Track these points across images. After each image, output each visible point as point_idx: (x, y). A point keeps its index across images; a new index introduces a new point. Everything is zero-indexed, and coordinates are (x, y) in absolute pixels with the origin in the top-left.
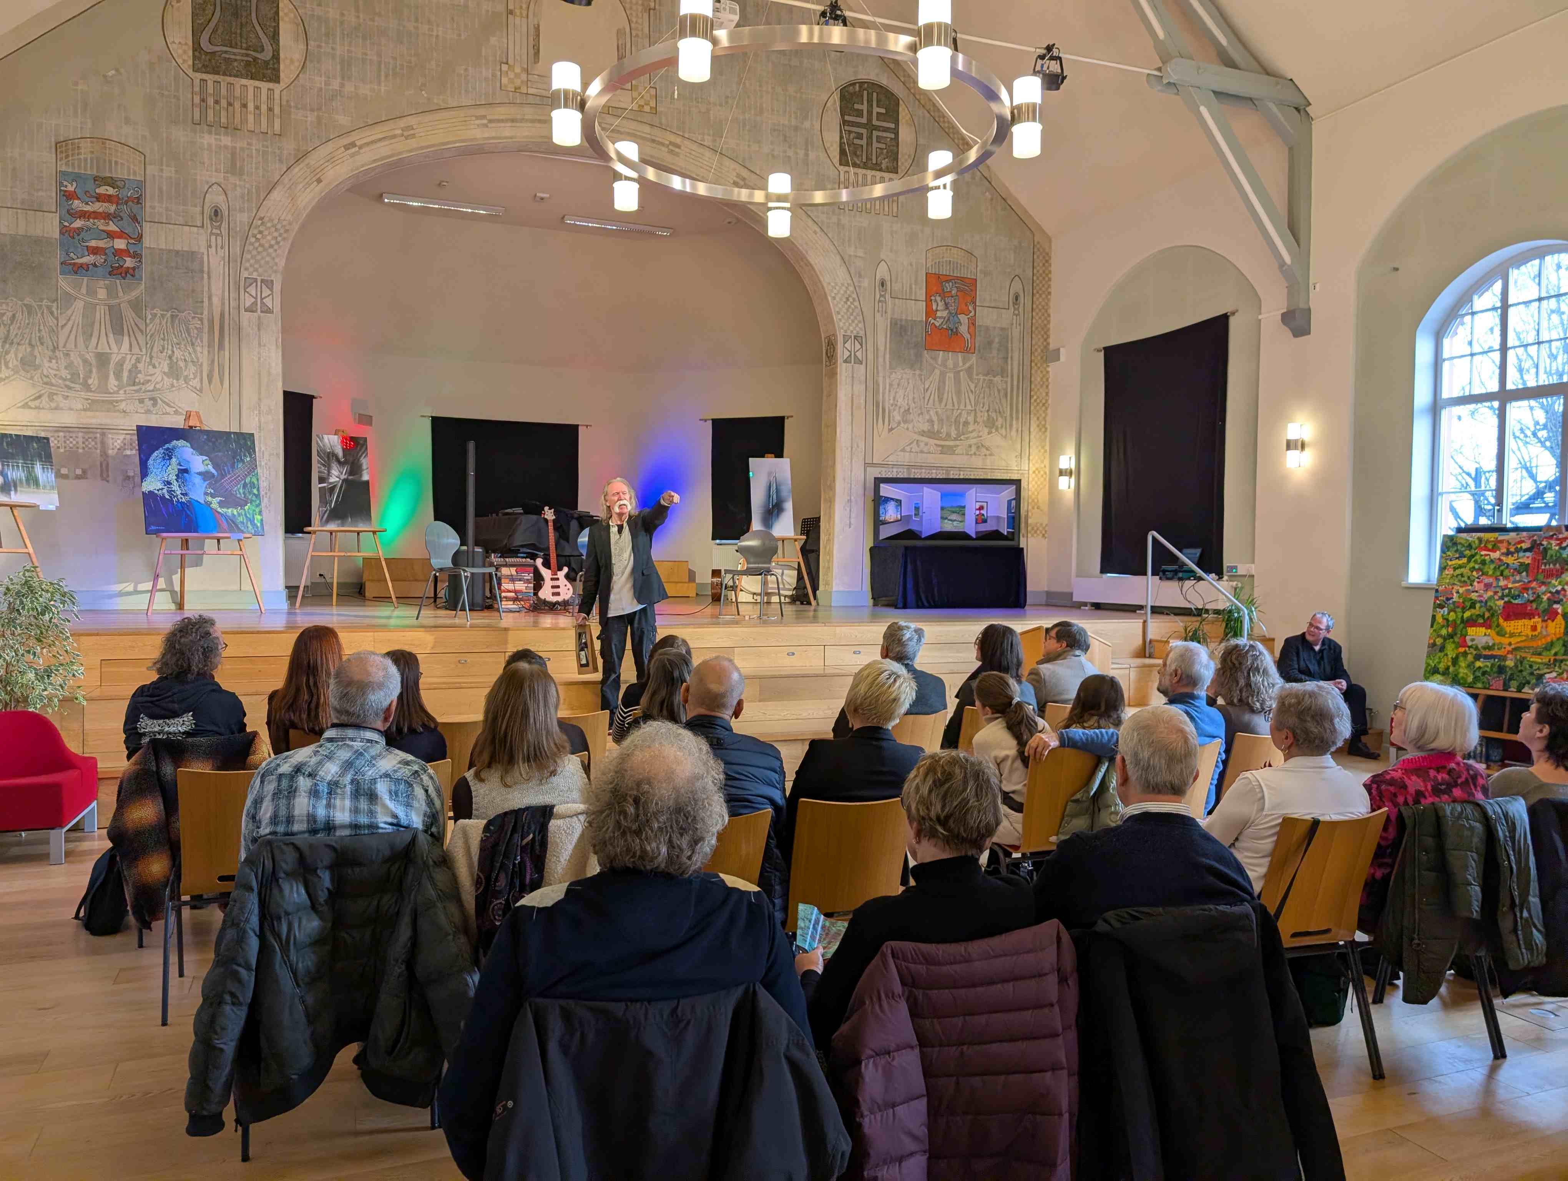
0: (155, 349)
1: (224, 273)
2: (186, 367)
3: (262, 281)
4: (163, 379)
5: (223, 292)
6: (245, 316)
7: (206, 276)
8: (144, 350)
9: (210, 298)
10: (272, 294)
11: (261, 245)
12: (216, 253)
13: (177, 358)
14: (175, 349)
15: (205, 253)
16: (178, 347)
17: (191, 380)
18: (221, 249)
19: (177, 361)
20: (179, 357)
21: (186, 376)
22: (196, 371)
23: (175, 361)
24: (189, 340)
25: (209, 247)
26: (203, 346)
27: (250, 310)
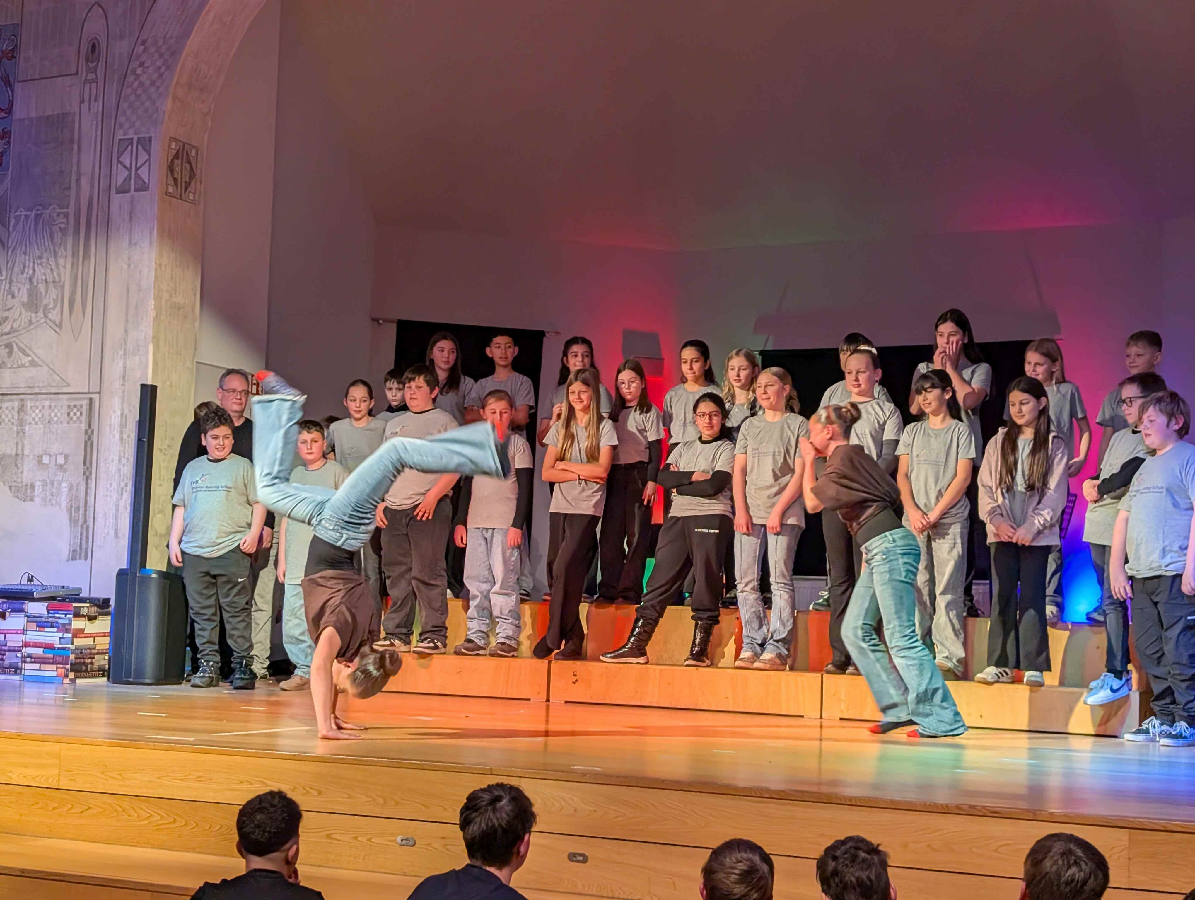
0: (16, 270)
1: (96, 138)
2: (47, 291)
3: (138, 142)
4: (21, 314)
5: (94, 166)
6: (117, 199)
7: (76, 147)
8: (4, 273)
9: (78, 180)
10: (149, 159)
11: (142, 84)
12: (89, 109)
13: (38, 279)
14: (36, 265)
15: (78, 113)
16: (39, 262)
17: (51, 311)
18: (95, 101)
19: (38, 283)
20: (40, 277)
21: (46, 306)
22: (57, 296)
23: (35, 284)
24: (52, 248)
25: (82, 101)
26: (66, 257)
27: (123, 190)
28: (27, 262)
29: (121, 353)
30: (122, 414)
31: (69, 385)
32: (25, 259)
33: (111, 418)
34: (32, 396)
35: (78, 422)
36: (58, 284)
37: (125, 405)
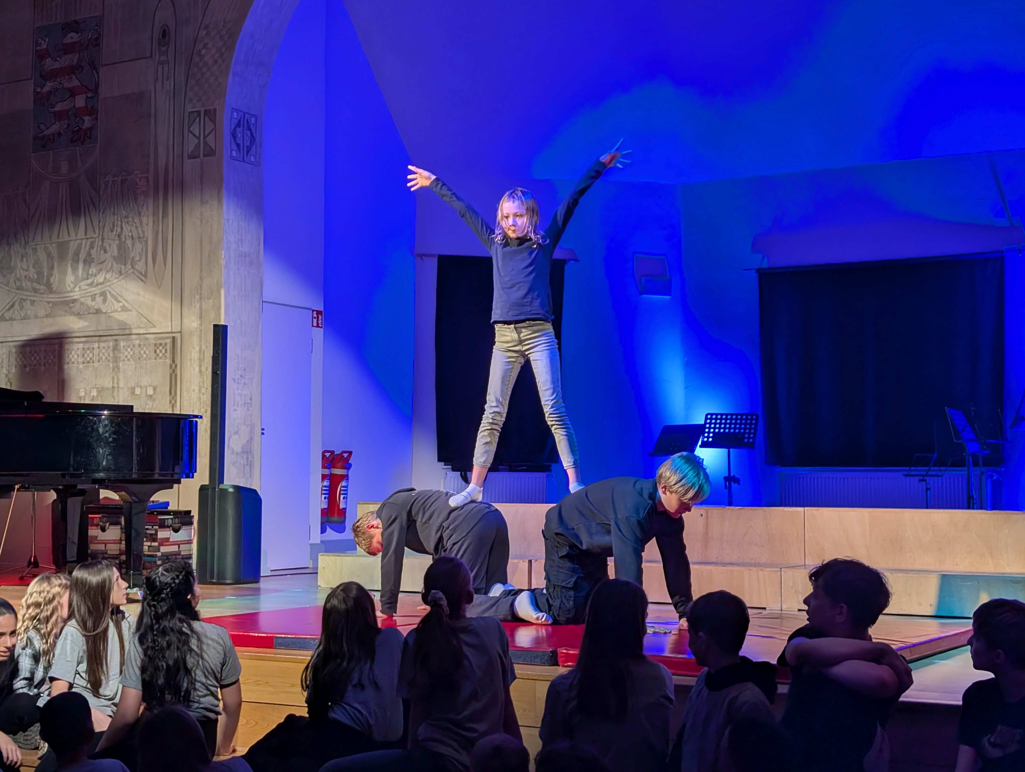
0: (107, 228)
1: (169, 111)
2: (133, 246)
3: (205, 114)
4: (112, 266)
5: (168, 135)
6: (189, 164)
7: (153, 120)
8: (97, 231)
9: (156, 149)
10: (215, 128)
11: (206, 63)
12: (163, 88)
13: (125, 235)
14: (124, 223)
15: (153, 90)
16: (126, 221)
17: (138, 263)
18: (167, 80)
19: (125, 239)
20: (127, 234)
21: (133, 258)
22: (142, 249)
23: (123, 240)
24: (136, 209)
25: (157, 80)
26: (148, 215)
27: (193, 156)
28: (116, 221)
29: (197, 297)
30: (200, 350)
31: (155, 327)
32: (114, 218)
33: (191, 354)
34: (124, 337)
35: (164, 358)
36: (142, 239)
37: (203, 342)
